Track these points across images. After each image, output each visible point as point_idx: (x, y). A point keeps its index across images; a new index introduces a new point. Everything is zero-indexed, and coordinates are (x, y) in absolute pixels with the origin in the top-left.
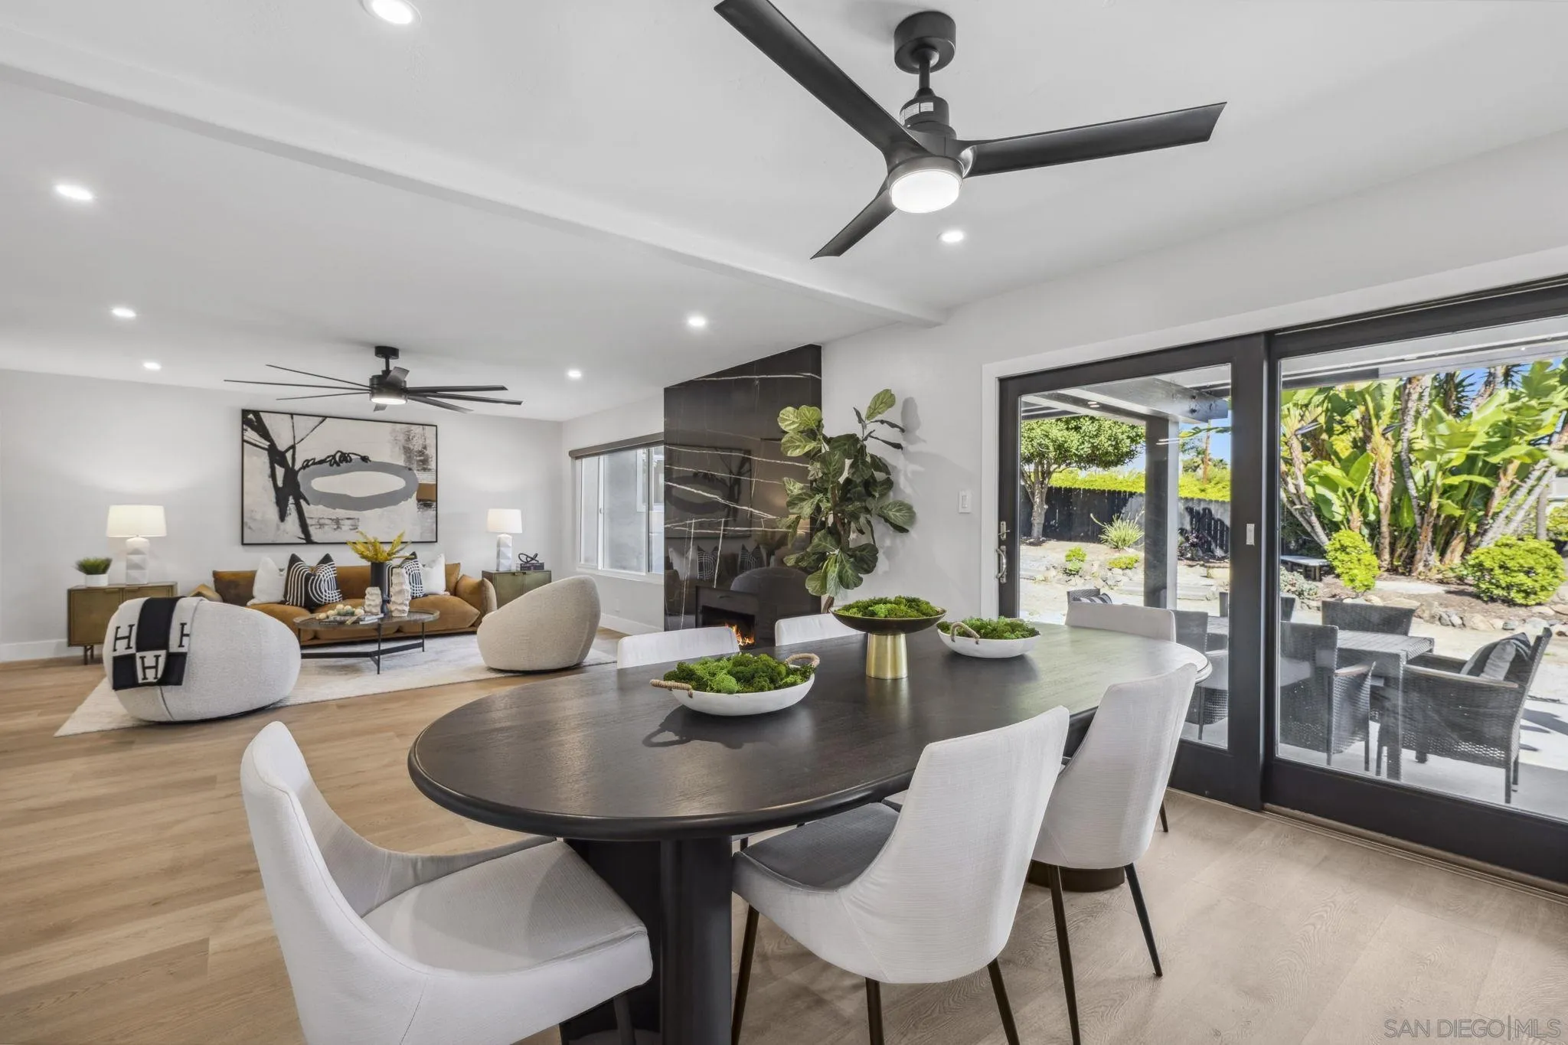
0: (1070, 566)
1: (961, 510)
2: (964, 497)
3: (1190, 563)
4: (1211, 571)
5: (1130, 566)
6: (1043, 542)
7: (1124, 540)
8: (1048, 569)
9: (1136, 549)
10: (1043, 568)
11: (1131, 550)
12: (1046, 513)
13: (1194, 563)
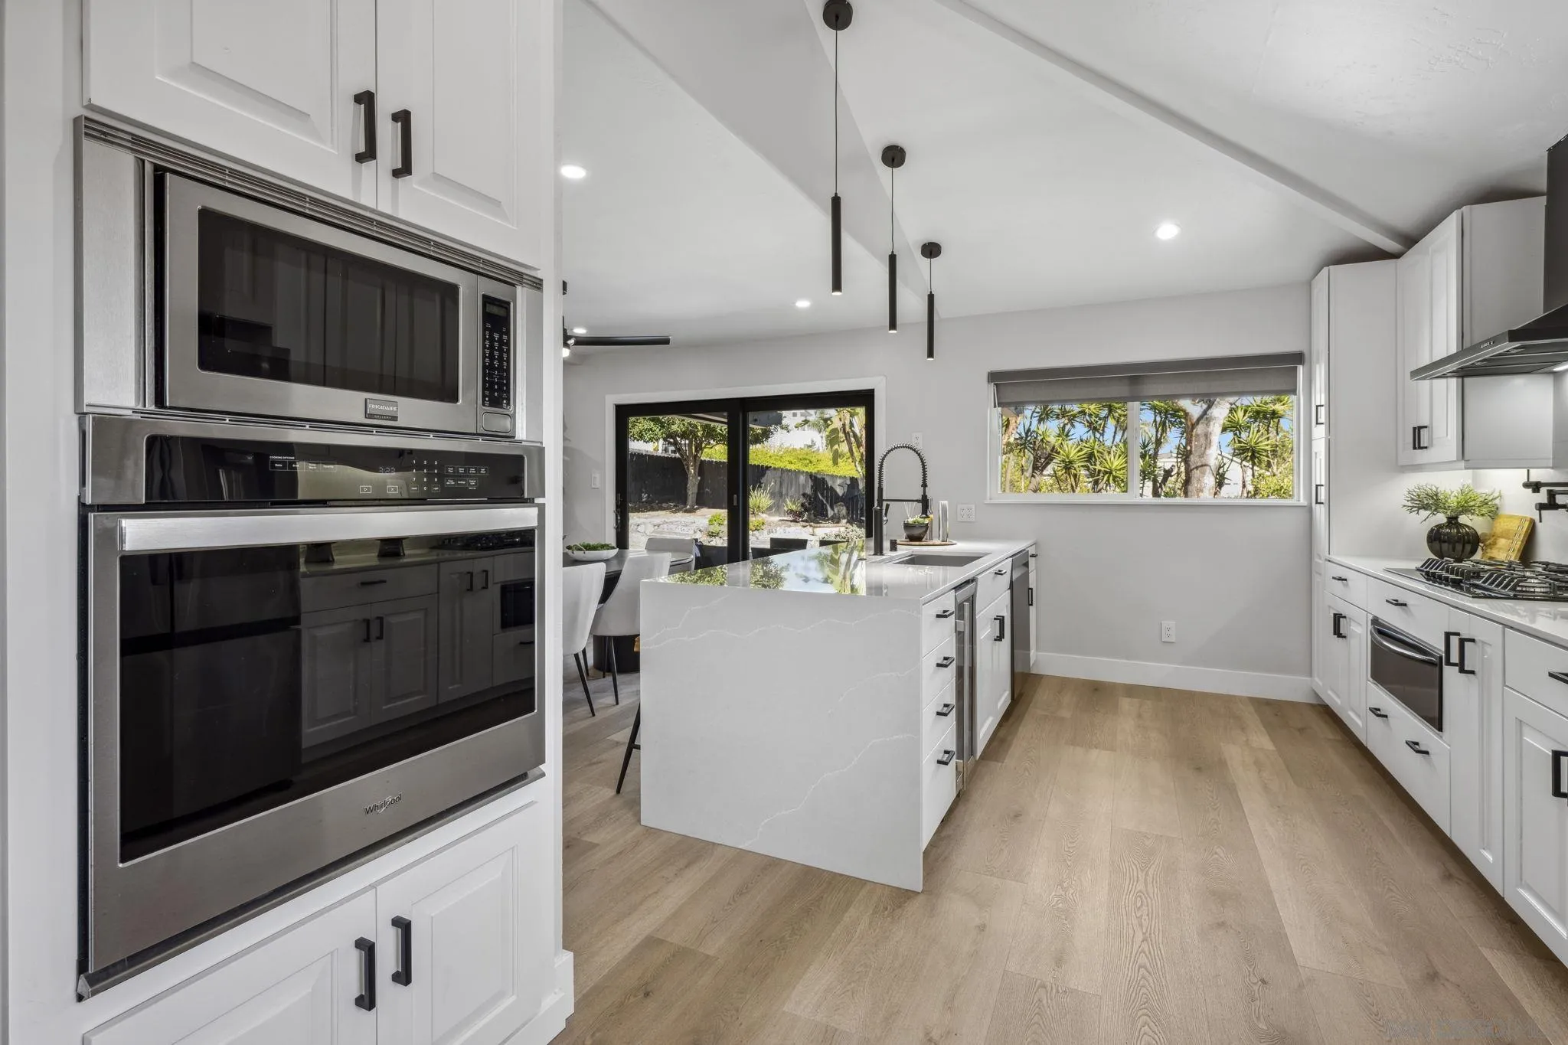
0: (712, 529)
1: (593, 486)
2: (595, 478)
3: (804, 524)
4: (816, 530)
5: (758, 528)
6: (697, 509)
7: (759, 507)
8: (695, 532)
9: (769, 515)
10: (692, 532)
11: (764, 515)
12: (699, 484)
13: (807, 524)
